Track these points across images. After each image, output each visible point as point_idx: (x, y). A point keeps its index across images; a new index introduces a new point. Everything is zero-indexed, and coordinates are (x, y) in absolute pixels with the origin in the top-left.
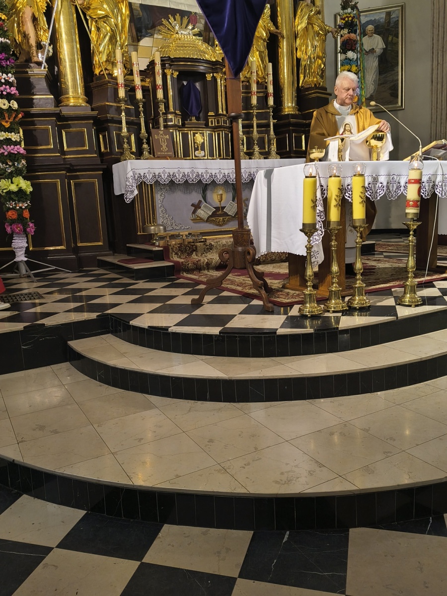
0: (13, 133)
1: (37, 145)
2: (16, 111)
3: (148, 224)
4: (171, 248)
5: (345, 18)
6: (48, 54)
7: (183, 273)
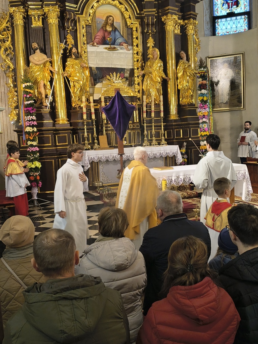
0: (34, 142)
1: (44, 144)
2: (35, 132)
3: (95, 181)
4: (104, 195)
5: (200, 73)
6: (50, 101)
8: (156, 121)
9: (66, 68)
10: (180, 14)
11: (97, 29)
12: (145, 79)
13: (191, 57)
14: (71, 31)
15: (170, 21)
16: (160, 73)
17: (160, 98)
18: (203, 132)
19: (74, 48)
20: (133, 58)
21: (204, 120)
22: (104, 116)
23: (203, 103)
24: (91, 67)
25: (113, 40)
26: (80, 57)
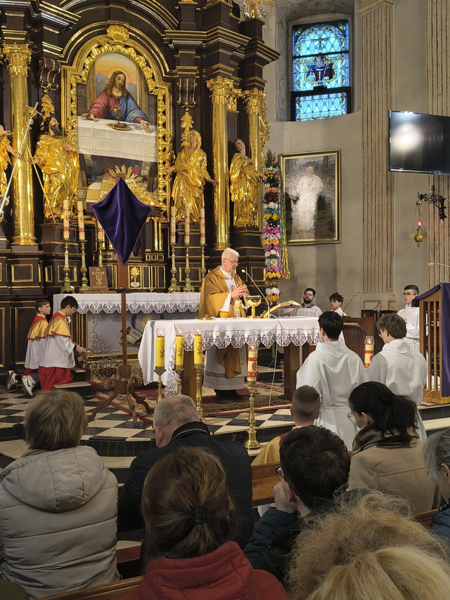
4: (93, 371)
5: (268, 174)
6: (5, 204)
7: (99, 393)
8: (192, 252)
9: (37, 151)
10: (238, 79)
11: (95, 92)
12: (176, 182)
13: (255, 150)
14: (49, 90)
15: (220, 88)
16: (201, 172)
17: (199, 214)
18: (270, 273)
19: (53, 119)
20: (157, 145)
21: (273, 252)
22: (101, 236)
23: (271, 224)
24: (83, 155)
25: (124, 112)
26: (65, 136)
